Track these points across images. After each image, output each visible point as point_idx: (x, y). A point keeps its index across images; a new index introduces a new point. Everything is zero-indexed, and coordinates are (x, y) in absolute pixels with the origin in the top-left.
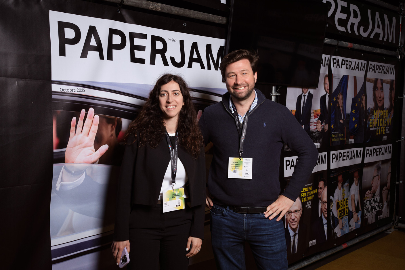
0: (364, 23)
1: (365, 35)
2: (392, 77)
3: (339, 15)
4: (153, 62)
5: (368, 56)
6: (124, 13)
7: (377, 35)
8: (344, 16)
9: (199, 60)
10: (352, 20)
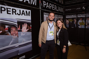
0: (57, 9)
1: (58, 11)
2: (63, 18)
3: (53, 7)
4: (13, 14)
5: (58, 14)
6: (5, 4)
7: (60, 11)
8: (54, 7)
9: (24, 14)
10: (55, 8)
